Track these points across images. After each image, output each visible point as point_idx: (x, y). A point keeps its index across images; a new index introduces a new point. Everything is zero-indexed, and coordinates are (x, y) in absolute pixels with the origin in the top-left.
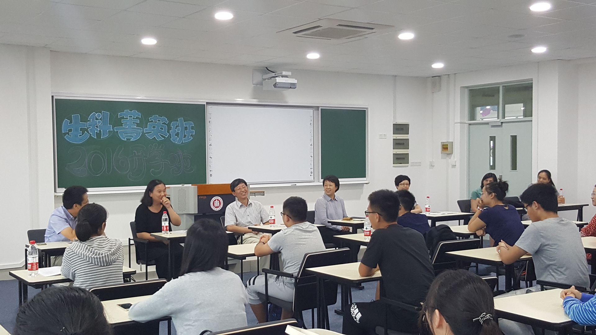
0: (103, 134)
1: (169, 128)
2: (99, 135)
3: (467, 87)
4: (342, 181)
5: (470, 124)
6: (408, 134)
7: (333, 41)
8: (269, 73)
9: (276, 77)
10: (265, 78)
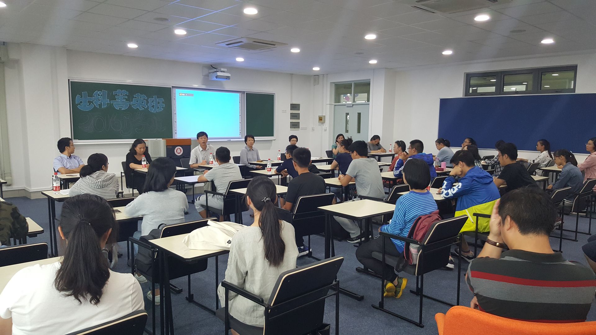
0: (103, 105)
1: (148, 102)
2: (100, 105)
3: (334, 83)
4: (256, 138)
5: (335, 105)
6: (299, 110)
7: (251, 51)
8: (213, 69)
9: (218, 72)
10: (210, 72)
